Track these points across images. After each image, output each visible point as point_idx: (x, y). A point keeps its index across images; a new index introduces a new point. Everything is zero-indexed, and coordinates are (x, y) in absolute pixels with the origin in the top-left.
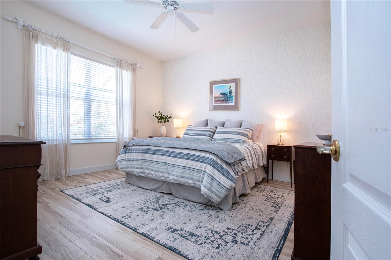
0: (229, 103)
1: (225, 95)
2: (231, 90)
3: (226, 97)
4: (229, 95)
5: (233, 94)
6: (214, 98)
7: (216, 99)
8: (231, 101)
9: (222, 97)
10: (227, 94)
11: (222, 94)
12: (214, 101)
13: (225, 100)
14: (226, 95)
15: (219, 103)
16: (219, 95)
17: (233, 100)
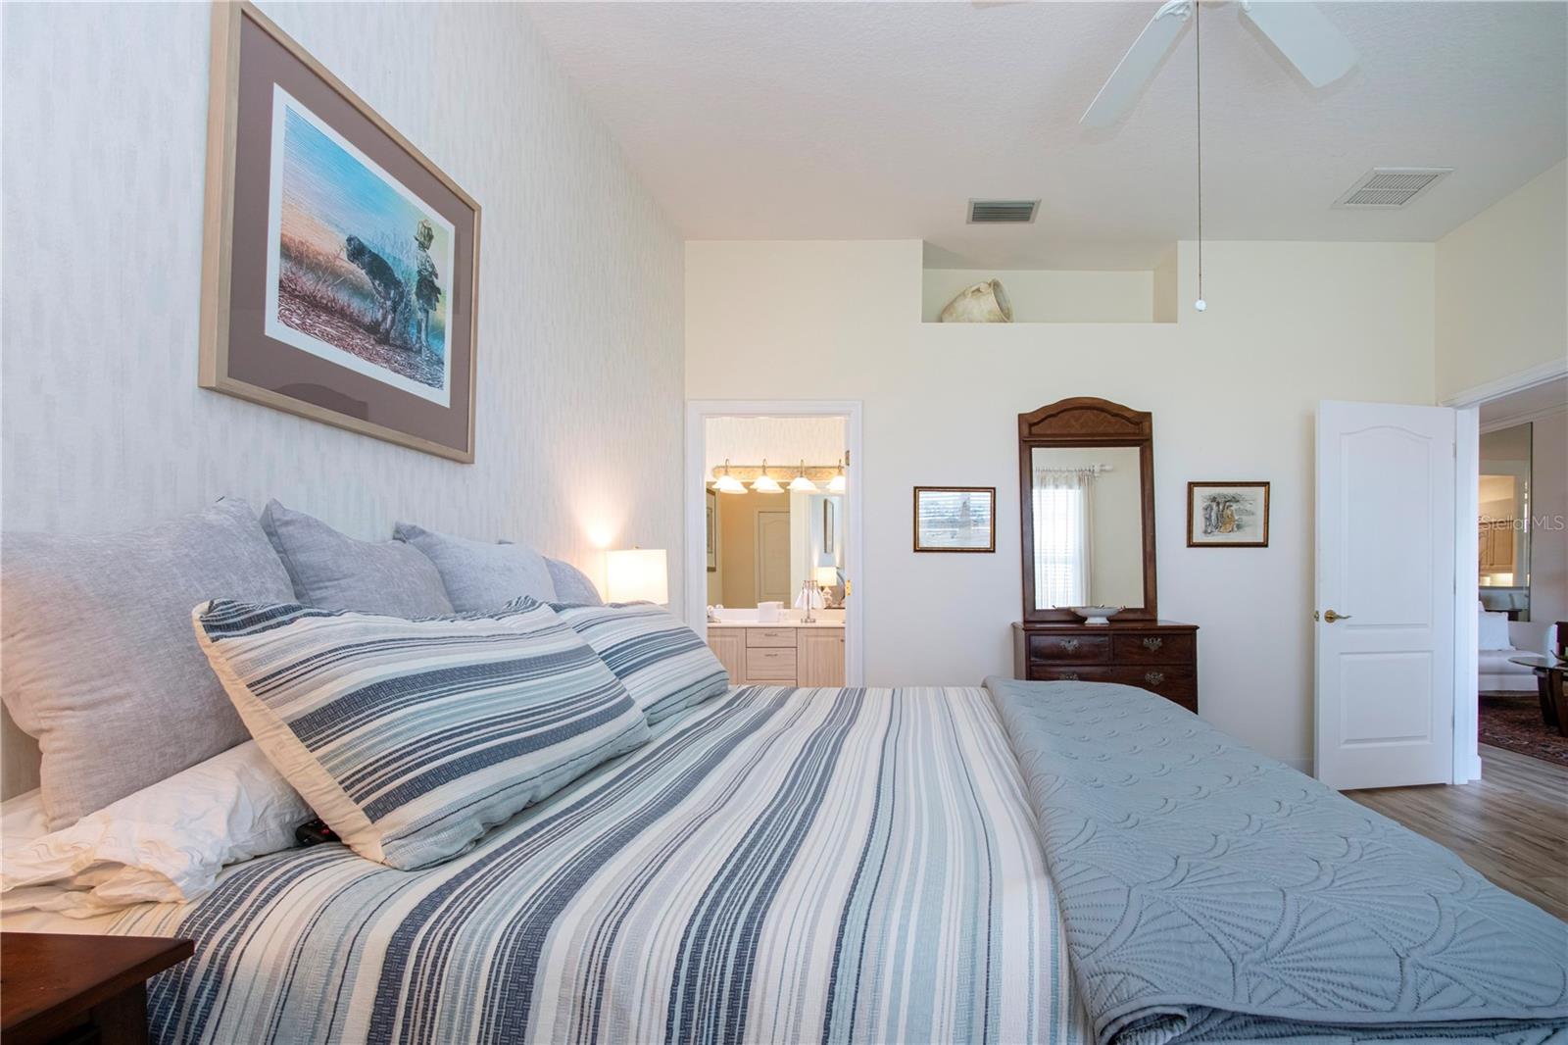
0: (410, 370)
1: (387, 287)
2: (433, 266)
3: (394, 310)
4: (414, 297)
5: (444, 312)
6: (286, 251)
7: (307, 283)
8: (429, 362)
9: (357, 290)
10: (399, 276)
11: (366, 259)
12: (282, 287)
13: (388, 332)
14: (397, 284)
15: (330, 339)
16: (330, 245)
17: (440, 362)
